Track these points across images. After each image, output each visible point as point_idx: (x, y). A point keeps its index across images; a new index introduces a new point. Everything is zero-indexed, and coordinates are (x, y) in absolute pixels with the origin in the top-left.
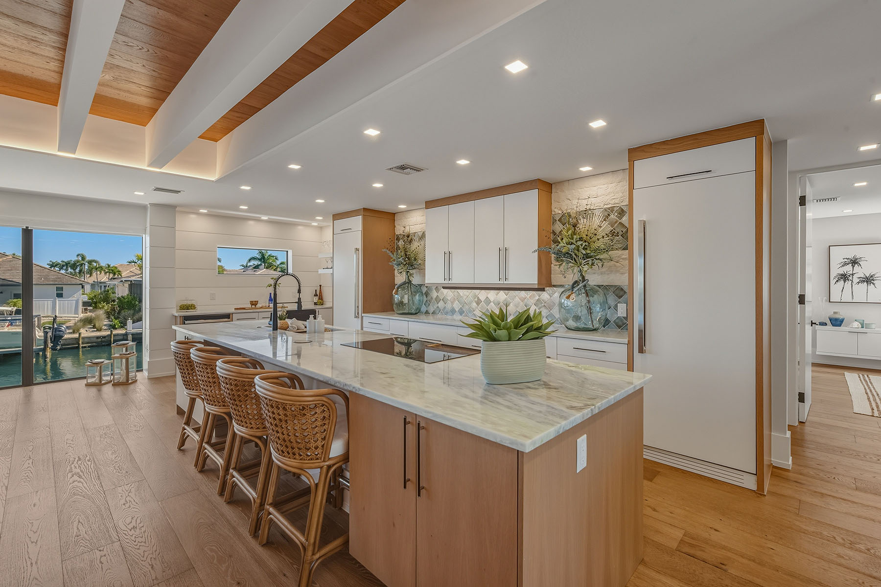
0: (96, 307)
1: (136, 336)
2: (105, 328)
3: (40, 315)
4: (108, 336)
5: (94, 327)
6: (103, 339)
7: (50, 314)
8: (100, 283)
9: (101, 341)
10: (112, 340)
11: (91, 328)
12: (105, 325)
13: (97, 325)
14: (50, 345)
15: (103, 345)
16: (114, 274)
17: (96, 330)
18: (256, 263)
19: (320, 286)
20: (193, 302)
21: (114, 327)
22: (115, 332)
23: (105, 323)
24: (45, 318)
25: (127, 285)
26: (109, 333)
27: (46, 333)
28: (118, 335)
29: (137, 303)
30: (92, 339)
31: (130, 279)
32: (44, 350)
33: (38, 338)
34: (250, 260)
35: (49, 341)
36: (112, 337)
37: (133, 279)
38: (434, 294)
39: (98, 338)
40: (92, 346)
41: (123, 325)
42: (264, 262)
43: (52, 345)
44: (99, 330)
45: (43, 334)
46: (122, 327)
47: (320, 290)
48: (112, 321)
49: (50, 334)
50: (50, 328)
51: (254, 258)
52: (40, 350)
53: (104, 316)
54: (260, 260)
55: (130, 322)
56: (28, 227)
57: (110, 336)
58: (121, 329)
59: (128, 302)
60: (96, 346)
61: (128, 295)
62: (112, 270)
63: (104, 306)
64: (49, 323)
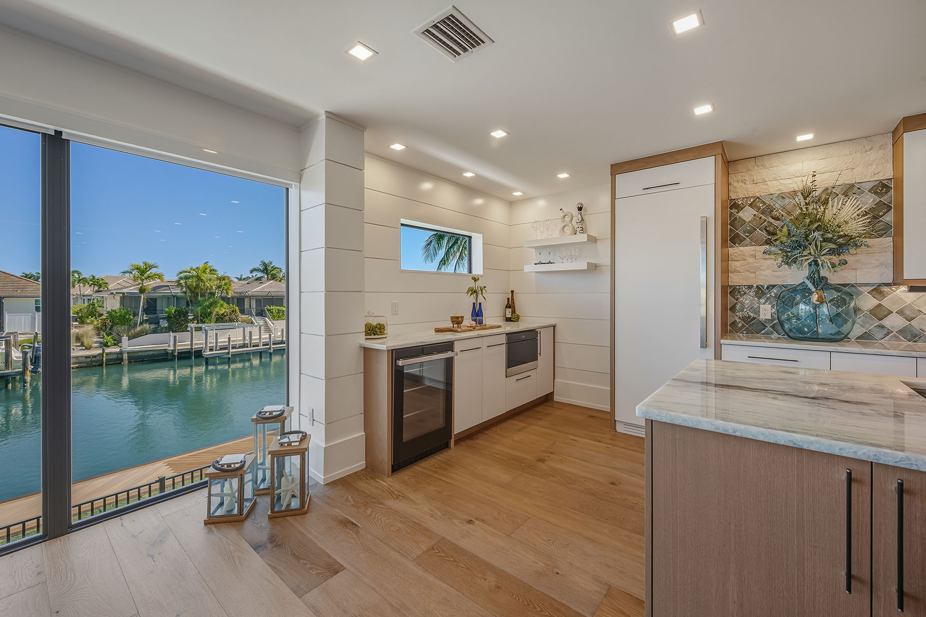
0: (82, 322)
1: (132, 355)
2: (96, 345)
3: (17, 333)
4: (99, 355)
5: (82, 345)
6: (94, 359)
7: (27, 331)
8: (83, 296)
9: (91, 361)
10: (104, 359)
11: (78, 346)
12: (96, 342)
13: (86, 344)
14: (30, 367)
15: (93, 366)
16: (100, 286)
17: (84, 348)
18: (260, 275)
19: (512, 292)
20: (381, 321)
21: (106, 345)
22: (108, 350)
23: (96, 340)
24: (22, 336)
25: (118, 298)
26: (101, 351)
27: (25, 354)
28: (111, 353)
29: (132, 317)
30: (81, 359)
31: (122, 291)
32: (23, 373)
33: (15, 359)
34: (252, 272)
35: (29, 363)
36: (105, 356)
37: (125, 291)
38: (868, 302)
39: (87, 357)
40: (81, 367)
41: (117, 342)
42: (267, 273)
43: (33, 367)
44: (89, 348)
45: (21, 355)
46: (115, 344)
47: (512, 299)
48: (103, 338)
49: (30, 355)
50: (30, 347)
51: (255, 270)
52: (18, 373)
53: (93, 332)
54: (262, 271)
55: (125, 339)
56: (61, 133)
57: (102, 355)
58: (115, 346)
59: (120, 316)
60: (86, 367)
61: (120, 309)
62: (97, 282)
63: (93, 321)
64: (28, 341)
